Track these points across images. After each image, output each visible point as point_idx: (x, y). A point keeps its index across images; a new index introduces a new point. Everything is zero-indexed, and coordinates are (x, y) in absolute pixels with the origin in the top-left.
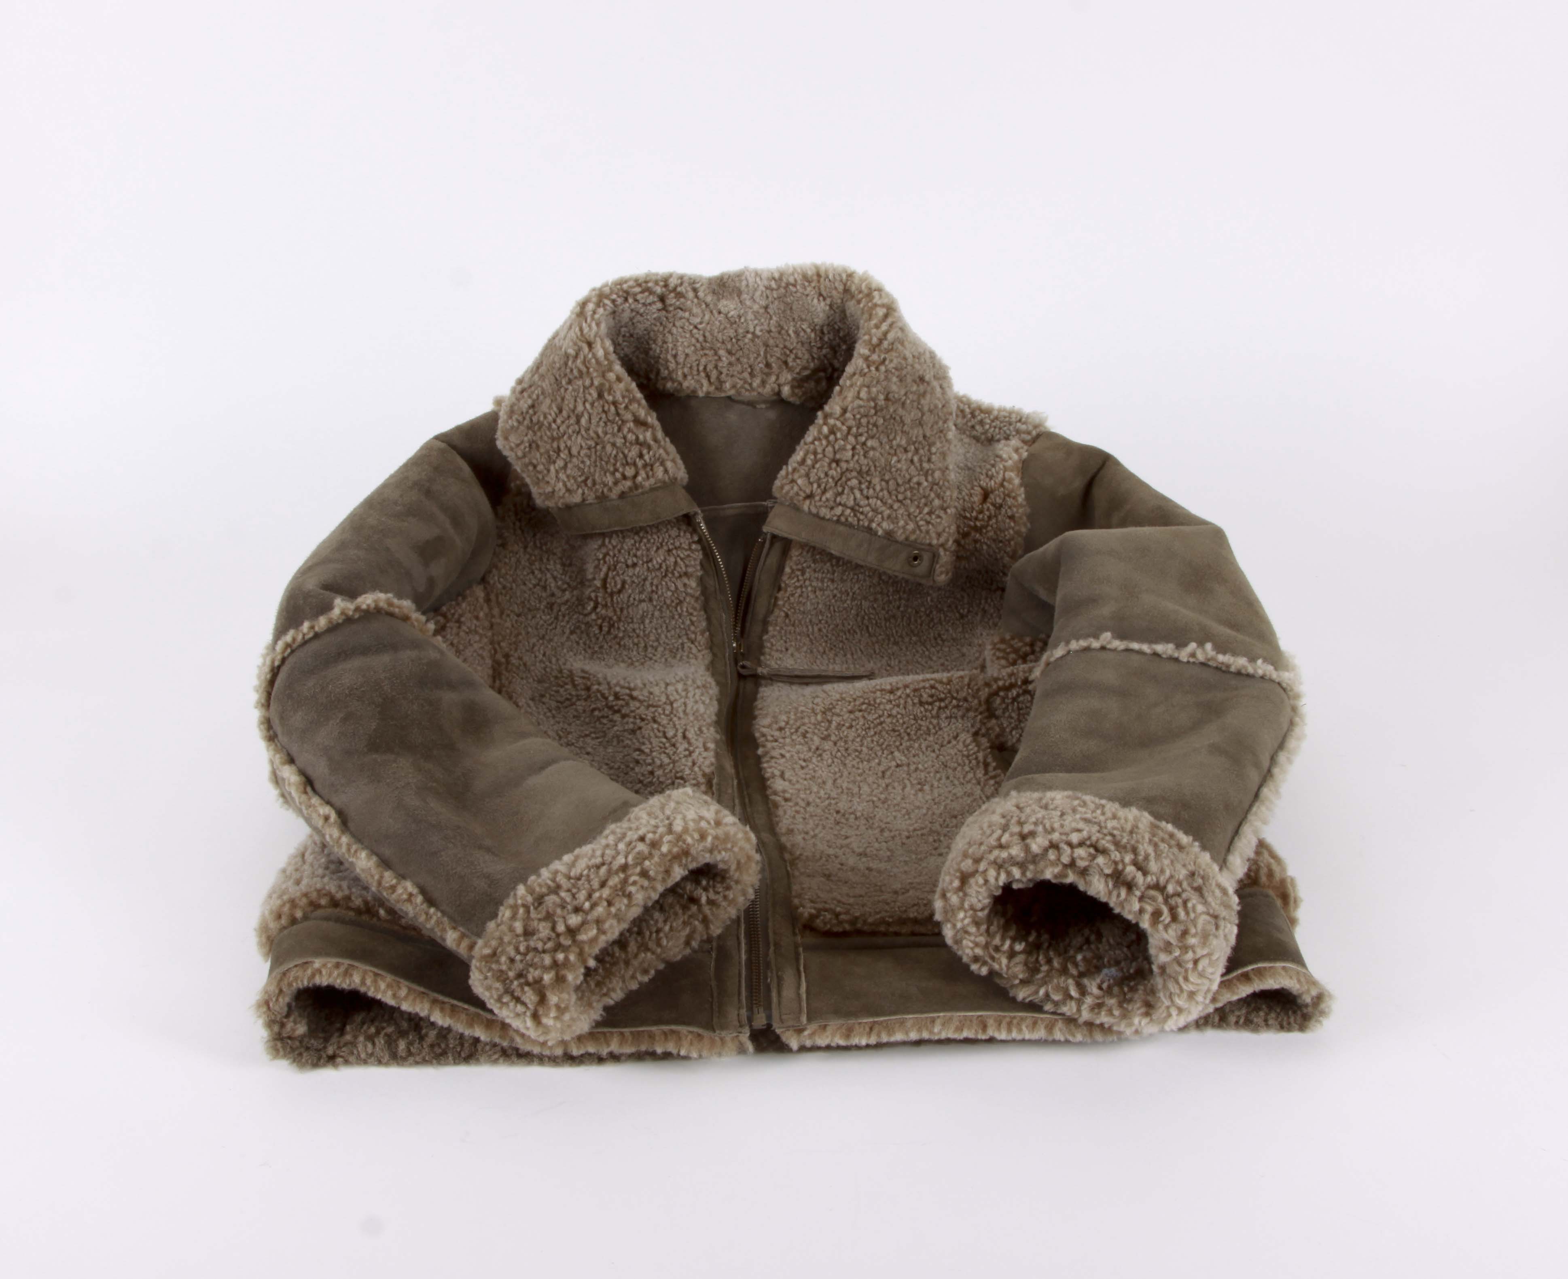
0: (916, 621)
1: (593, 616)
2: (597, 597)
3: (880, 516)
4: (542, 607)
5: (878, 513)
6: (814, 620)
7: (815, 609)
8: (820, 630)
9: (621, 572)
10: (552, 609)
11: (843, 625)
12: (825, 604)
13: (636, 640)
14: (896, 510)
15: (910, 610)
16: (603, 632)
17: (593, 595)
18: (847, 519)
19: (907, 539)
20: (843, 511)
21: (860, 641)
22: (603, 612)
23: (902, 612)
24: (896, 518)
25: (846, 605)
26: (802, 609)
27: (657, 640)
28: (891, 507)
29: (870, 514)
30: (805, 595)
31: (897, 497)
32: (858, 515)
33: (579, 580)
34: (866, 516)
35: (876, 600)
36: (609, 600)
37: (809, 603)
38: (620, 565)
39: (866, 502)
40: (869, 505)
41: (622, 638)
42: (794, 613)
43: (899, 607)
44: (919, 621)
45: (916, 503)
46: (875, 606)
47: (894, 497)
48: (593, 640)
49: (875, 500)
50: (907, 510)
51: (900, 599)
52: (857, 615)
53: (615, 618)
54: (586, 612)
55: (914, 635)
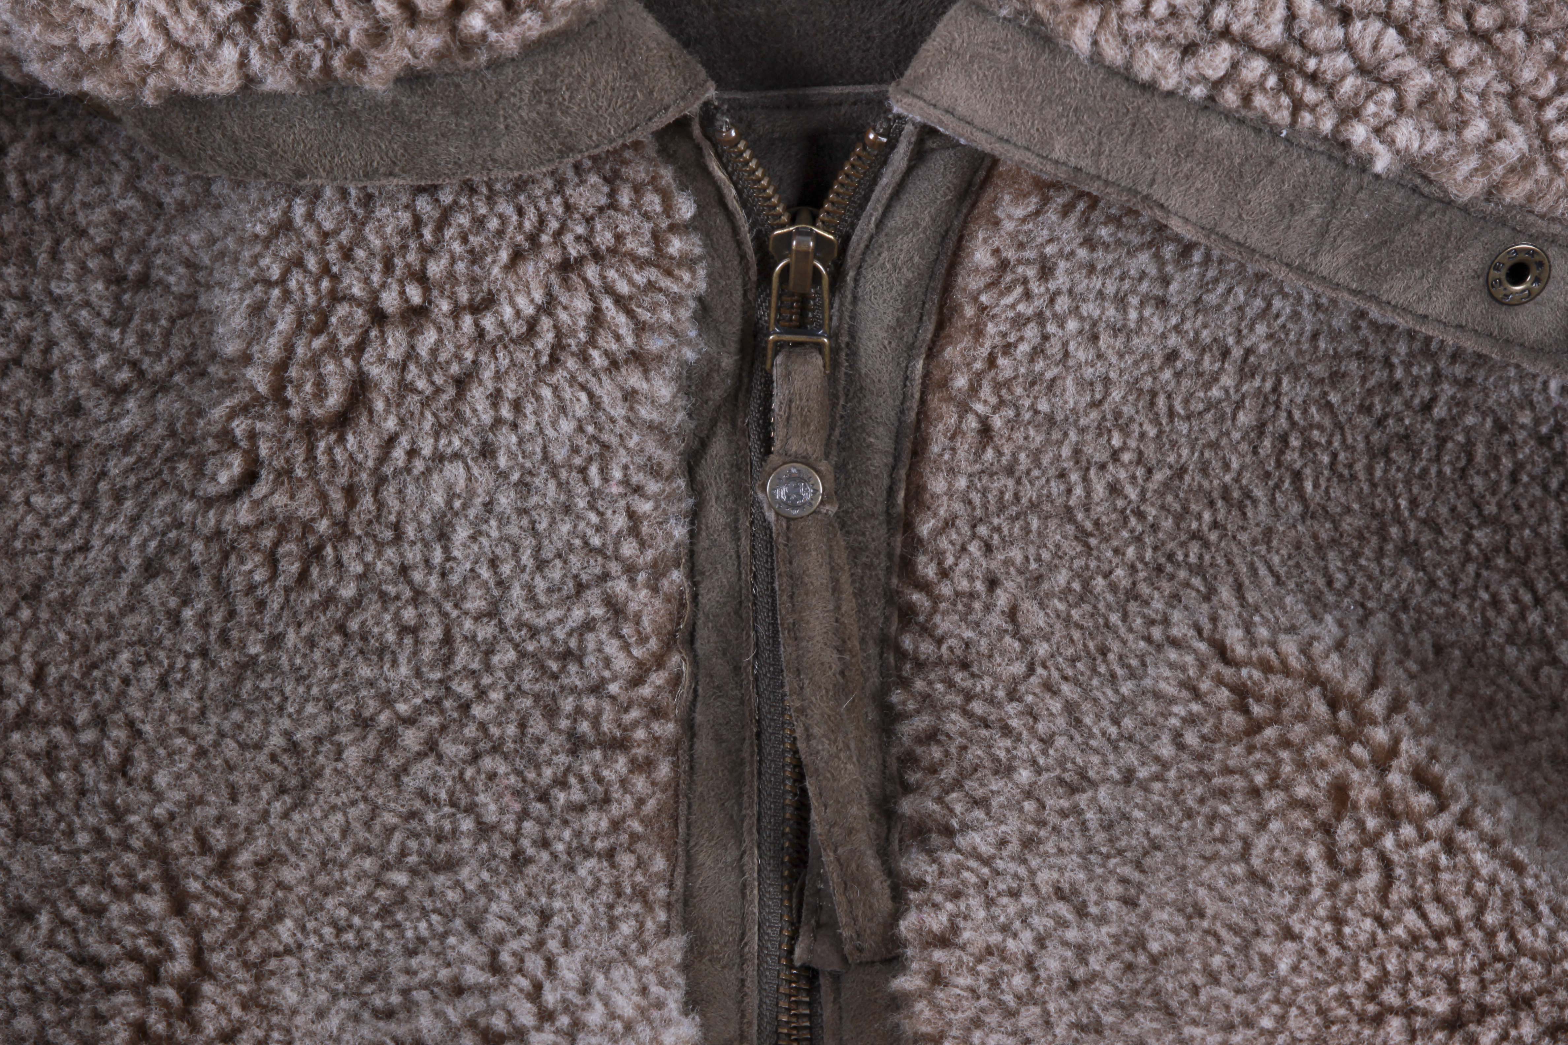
0: (1494, 460)
1: (243, 513)
2: (252, 436)
3: (1389, 95)
4: (34, 458)
5: (1382, 83)
6: (1095, 452)
7: (1095, 404)
8: (1114, 489)
9: (346, 341)
10: (72, 470)
11: (1204, 470)
12: (1134, 386)
13: (409, 615)
14: (1458, 74)
15: (1470, 420)
16: (280, 582)
17: (239, 426)
18: (1247, 99)
19: (1492, 192)
20: (1235, 65)
21: (1269, 532)
22: (279, 500)
23: (1441, 423)
24: (1458, 106)
25: (1215, 392)
26: (1043, 406)
27: (492, 613)
28: (1441, 58)
29: (1349, 85)
30: (1054, 348)
31: (1469, 16)
32: (1299, 84)
33: (176, 354)
34: (1331, 89)
35: (1336, 378)
36: (299, 451)
37: (1069, 382)
38: (342, 310)
39: (1339, 33)
40: (1348, 46)
41: (356, 604)
42: (1012, 424)
43: (1427, 407)
44: (1507, 463)
45: (1549, 45)
46: (1334, 398)
47: (1458, 19)
48: (244, 607)
49: (1376, 26)
50: (1505, 76)
51: (1437, 377)
52: (1260, 428)
53: (323, 526)
54: (212, 490)
55: (1485, 521)
